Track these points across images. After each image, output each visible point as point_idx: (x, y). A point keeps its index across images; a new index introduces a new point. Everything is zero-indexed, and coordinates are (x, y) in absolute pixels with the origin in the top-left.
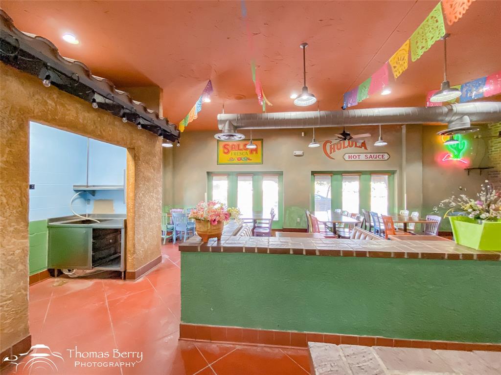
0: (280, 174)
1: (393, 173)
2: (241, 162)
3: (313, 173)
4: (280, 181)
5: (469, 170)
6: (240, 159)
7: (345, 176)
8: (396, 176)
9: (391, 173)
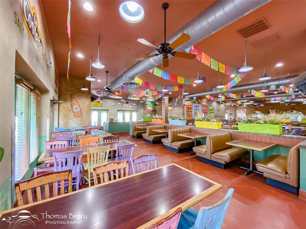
0: (107, 110)
1: (138, 111)
2: (94, 106)
3: (118, 110)
4: (107, 113)
5: (152, 111)
6: (94, 105)
7: (126, 111)
8: (138, 112)
9: (137, 111)
